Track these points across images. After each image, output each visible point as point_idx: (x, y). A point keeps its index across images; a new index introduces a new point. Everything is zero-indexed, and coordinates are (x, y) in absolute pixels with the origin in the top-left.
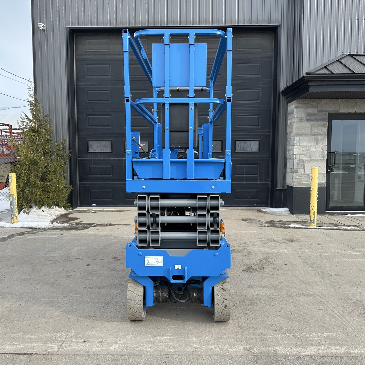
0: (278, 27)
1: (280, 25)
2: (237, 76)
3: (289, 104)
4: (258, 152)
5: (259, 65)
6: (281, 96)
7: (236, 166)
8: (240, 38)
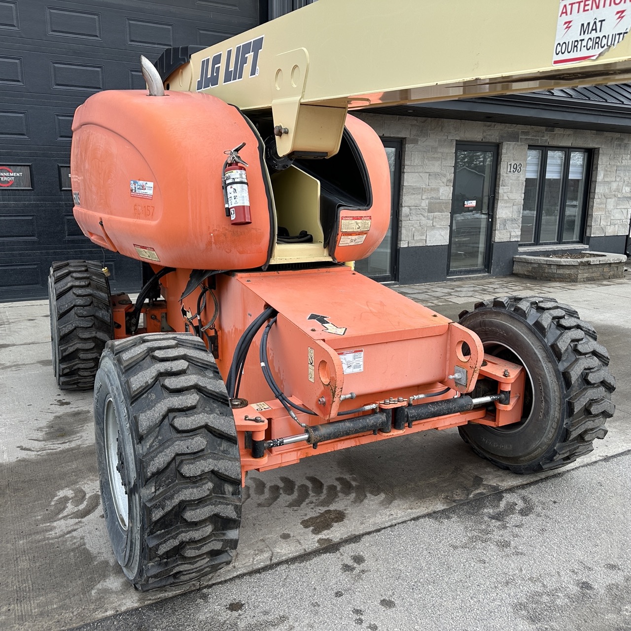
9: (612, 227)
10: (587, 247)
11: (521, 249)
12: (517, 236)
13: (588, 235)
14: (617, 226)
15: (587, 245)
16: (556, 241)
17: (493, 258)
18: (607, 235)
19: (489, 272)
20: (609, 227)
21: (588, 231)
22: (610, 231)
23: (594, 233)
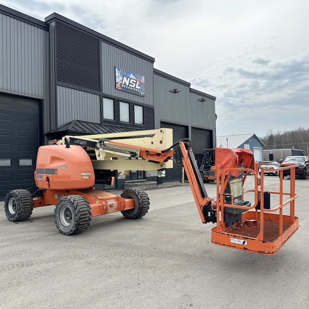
0: (42, 100)
1: (43, 99)
2: (19, 122)
3: (49, 141)
4: (32, 166)
5: (31, 117)
6: (45, 136)
7: (20, 174)
8: (21, 101)
9: (153, 174)
10: (146, 180)
11: (126, 181)
12: (124, 177)
13: (146, 176)
14: (154, 173)
15: (146, 179)
16: (136, 178)
17: (118, 184)
18: (151, 176)
19: (117, 189)
20: (152, 174)
21: (146, 175)
22: (152, 175)
23: (147, 176)
